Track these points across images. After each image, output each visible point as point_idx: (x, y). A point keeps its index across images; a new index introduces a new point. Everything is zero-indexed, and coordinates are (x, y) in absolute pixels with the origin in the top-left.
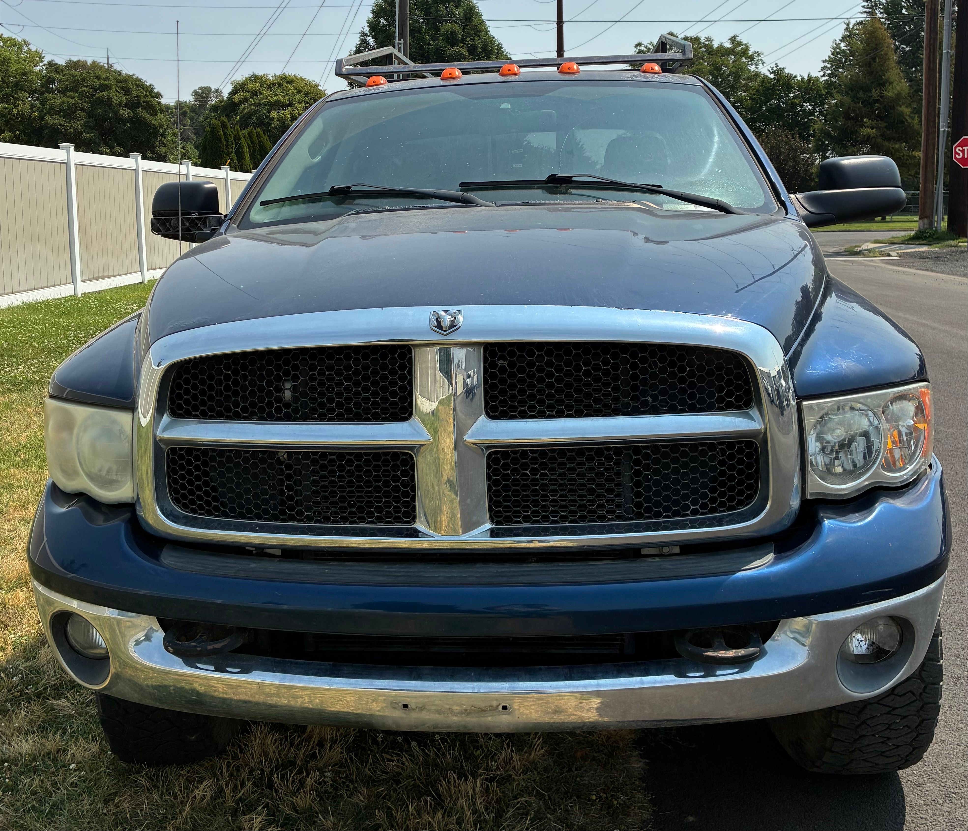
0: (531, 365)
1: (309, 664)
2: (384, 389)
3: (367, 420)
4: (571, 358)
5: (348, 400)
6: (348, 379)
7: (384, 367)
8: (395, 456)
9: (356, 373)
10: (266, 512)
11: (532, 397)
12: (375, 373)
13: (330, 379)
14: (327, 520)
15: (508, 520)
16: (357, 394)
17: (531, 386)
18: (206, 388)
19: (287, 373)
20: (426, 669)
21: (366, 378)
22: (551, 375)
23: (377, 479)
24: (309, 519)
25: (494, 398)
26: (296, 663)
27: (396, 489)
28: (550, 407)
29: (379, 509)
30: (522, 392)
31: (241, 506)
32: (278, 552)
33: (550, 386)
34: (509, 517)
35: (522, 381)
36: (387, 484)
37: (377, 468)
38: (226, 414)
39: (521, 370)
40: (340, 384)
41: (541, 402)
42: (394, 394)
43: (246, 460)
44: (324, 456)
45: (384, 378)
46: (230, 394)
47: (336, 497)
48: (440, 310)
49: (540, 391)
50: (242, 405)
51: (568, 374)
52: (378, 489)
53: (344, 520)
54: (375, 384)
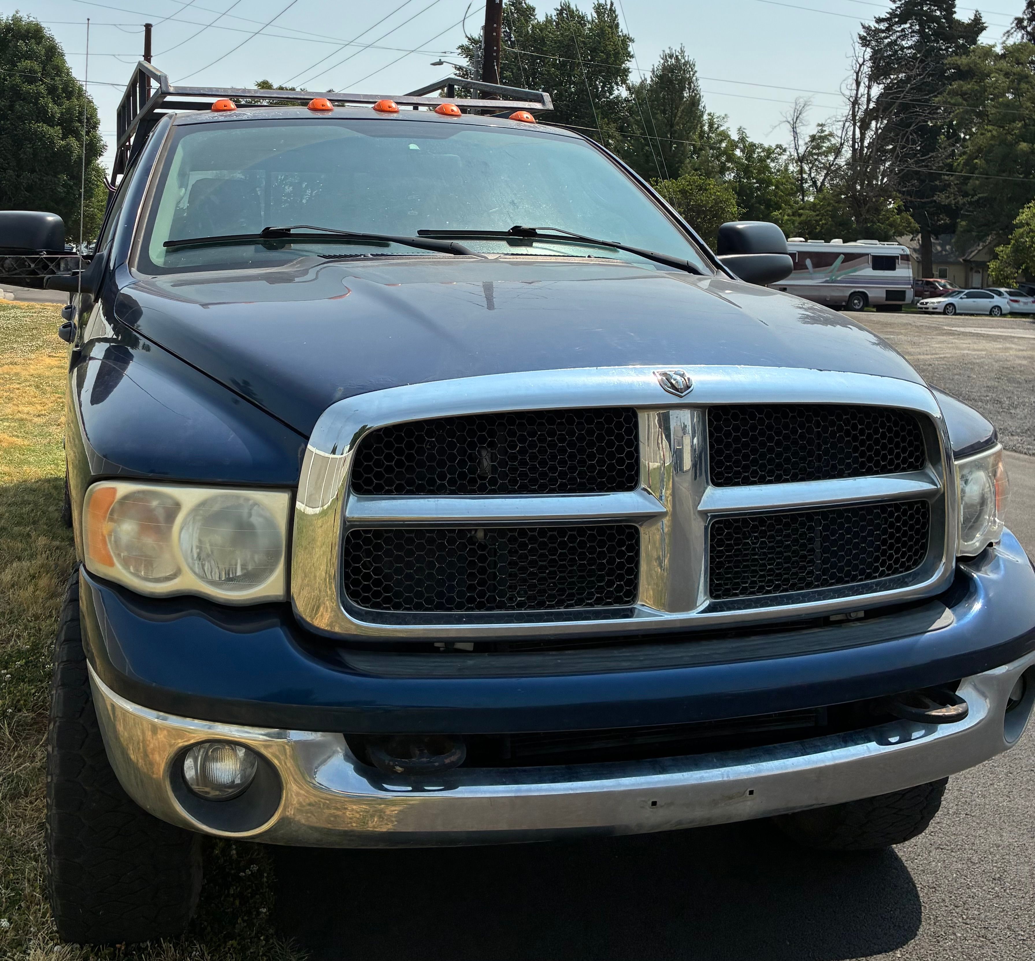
0: (753, 428)
1: (539, 770)
2: (611, 456)
3: (591, 490)
4: (788, 420)
5: (573, 469)
6: (572, 445)
7: (610, 432)
8: (620, 530)
9: (581, 438)
10: (450, 600)
11: (755, 462)
12: (600, 438)
13: (552, 445)
14: (541, 605)
15: (727, 593)
16: (582, 462)
17: (754, 451)
18: (403, 458)
19: (482, 440)
20: (667, 760)
21: (591, 444)
22: (770, 439)
23: (602, 555)
24: (520, 605)
25: (720, 464)
26: (525, 771)
27: (621, 566)
28: (771, 473)
29: (600, 590)
30: (746, 457)
31: (440, 595)
32: (469, 647)
33: (771, 450)
34: (728, 590)
35: (745, 445)
36: (611, 561)
37: (602, 544)
38: (428, 487)
39: (745, 434)
40: (563, 451)
41: (762, 467)
42: (621, 461)
43: (452, 541)
44: (542, 532)
45: (610, 444)
46: (435, 464)
47: (554, 578)
48: (670, 369)
49: (763, 456)
50: (449, 476)
51: (786, 437)
52: (601, 567)
53: (560, 603)
54: (601, 450)
